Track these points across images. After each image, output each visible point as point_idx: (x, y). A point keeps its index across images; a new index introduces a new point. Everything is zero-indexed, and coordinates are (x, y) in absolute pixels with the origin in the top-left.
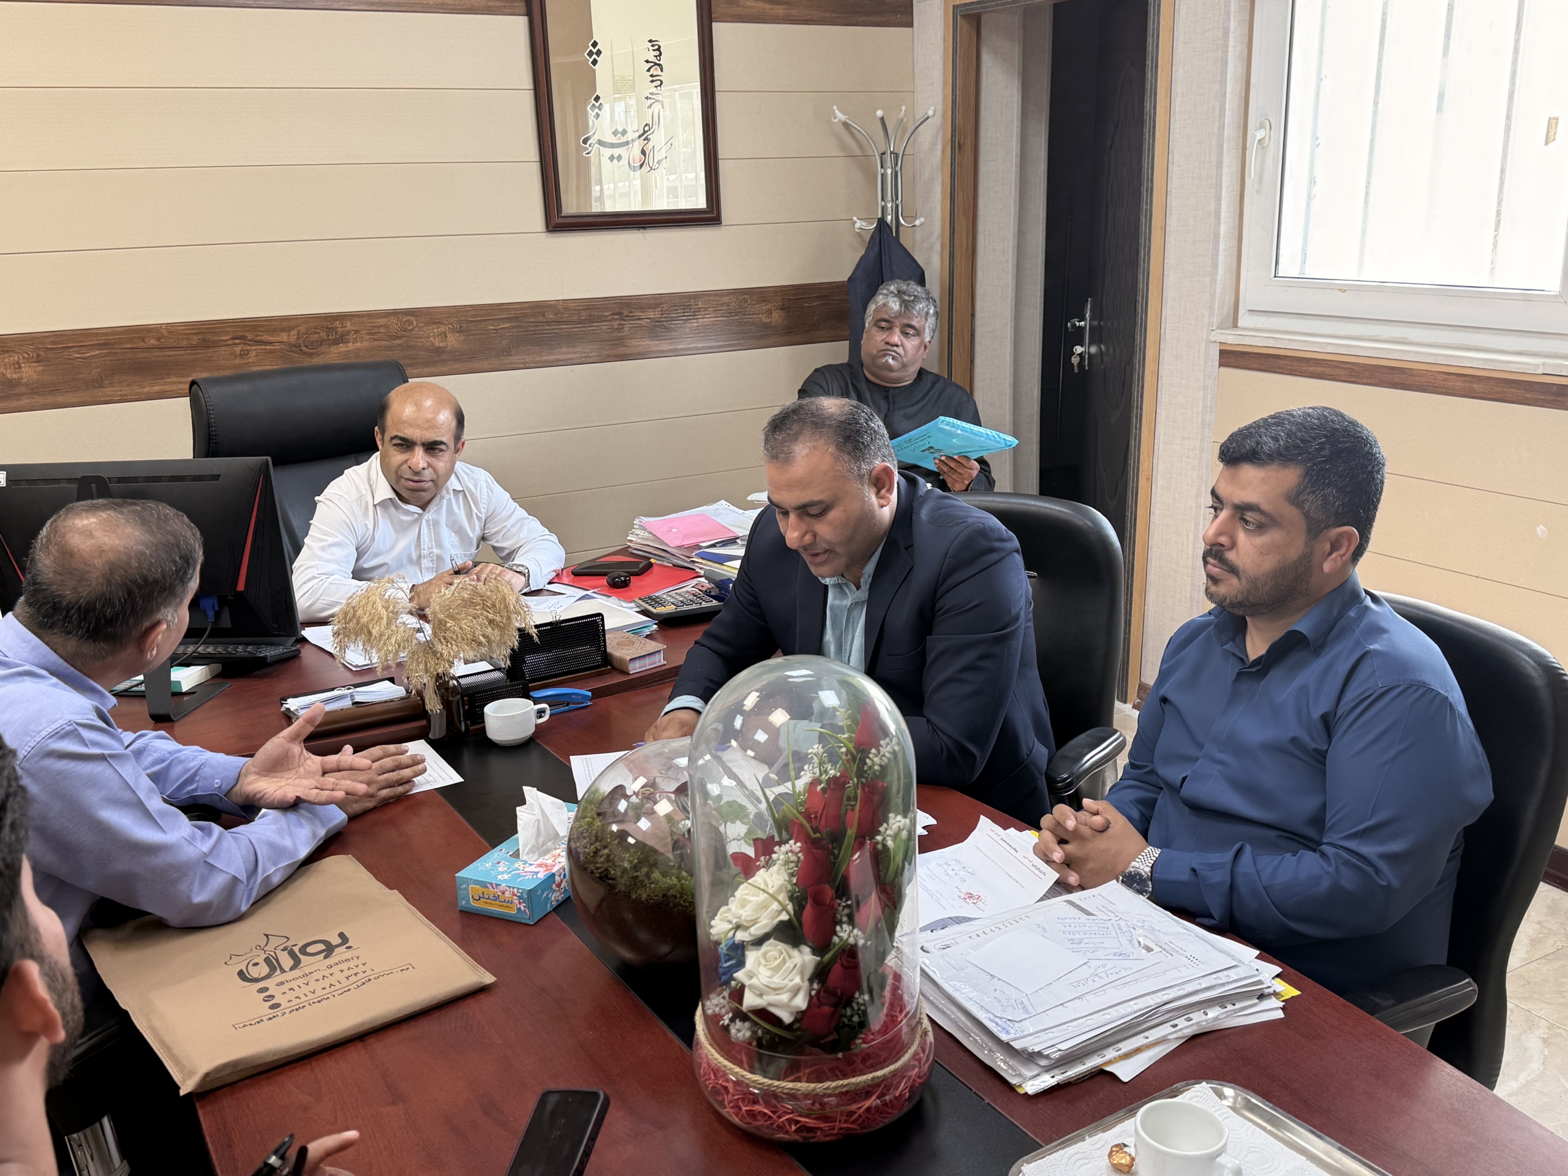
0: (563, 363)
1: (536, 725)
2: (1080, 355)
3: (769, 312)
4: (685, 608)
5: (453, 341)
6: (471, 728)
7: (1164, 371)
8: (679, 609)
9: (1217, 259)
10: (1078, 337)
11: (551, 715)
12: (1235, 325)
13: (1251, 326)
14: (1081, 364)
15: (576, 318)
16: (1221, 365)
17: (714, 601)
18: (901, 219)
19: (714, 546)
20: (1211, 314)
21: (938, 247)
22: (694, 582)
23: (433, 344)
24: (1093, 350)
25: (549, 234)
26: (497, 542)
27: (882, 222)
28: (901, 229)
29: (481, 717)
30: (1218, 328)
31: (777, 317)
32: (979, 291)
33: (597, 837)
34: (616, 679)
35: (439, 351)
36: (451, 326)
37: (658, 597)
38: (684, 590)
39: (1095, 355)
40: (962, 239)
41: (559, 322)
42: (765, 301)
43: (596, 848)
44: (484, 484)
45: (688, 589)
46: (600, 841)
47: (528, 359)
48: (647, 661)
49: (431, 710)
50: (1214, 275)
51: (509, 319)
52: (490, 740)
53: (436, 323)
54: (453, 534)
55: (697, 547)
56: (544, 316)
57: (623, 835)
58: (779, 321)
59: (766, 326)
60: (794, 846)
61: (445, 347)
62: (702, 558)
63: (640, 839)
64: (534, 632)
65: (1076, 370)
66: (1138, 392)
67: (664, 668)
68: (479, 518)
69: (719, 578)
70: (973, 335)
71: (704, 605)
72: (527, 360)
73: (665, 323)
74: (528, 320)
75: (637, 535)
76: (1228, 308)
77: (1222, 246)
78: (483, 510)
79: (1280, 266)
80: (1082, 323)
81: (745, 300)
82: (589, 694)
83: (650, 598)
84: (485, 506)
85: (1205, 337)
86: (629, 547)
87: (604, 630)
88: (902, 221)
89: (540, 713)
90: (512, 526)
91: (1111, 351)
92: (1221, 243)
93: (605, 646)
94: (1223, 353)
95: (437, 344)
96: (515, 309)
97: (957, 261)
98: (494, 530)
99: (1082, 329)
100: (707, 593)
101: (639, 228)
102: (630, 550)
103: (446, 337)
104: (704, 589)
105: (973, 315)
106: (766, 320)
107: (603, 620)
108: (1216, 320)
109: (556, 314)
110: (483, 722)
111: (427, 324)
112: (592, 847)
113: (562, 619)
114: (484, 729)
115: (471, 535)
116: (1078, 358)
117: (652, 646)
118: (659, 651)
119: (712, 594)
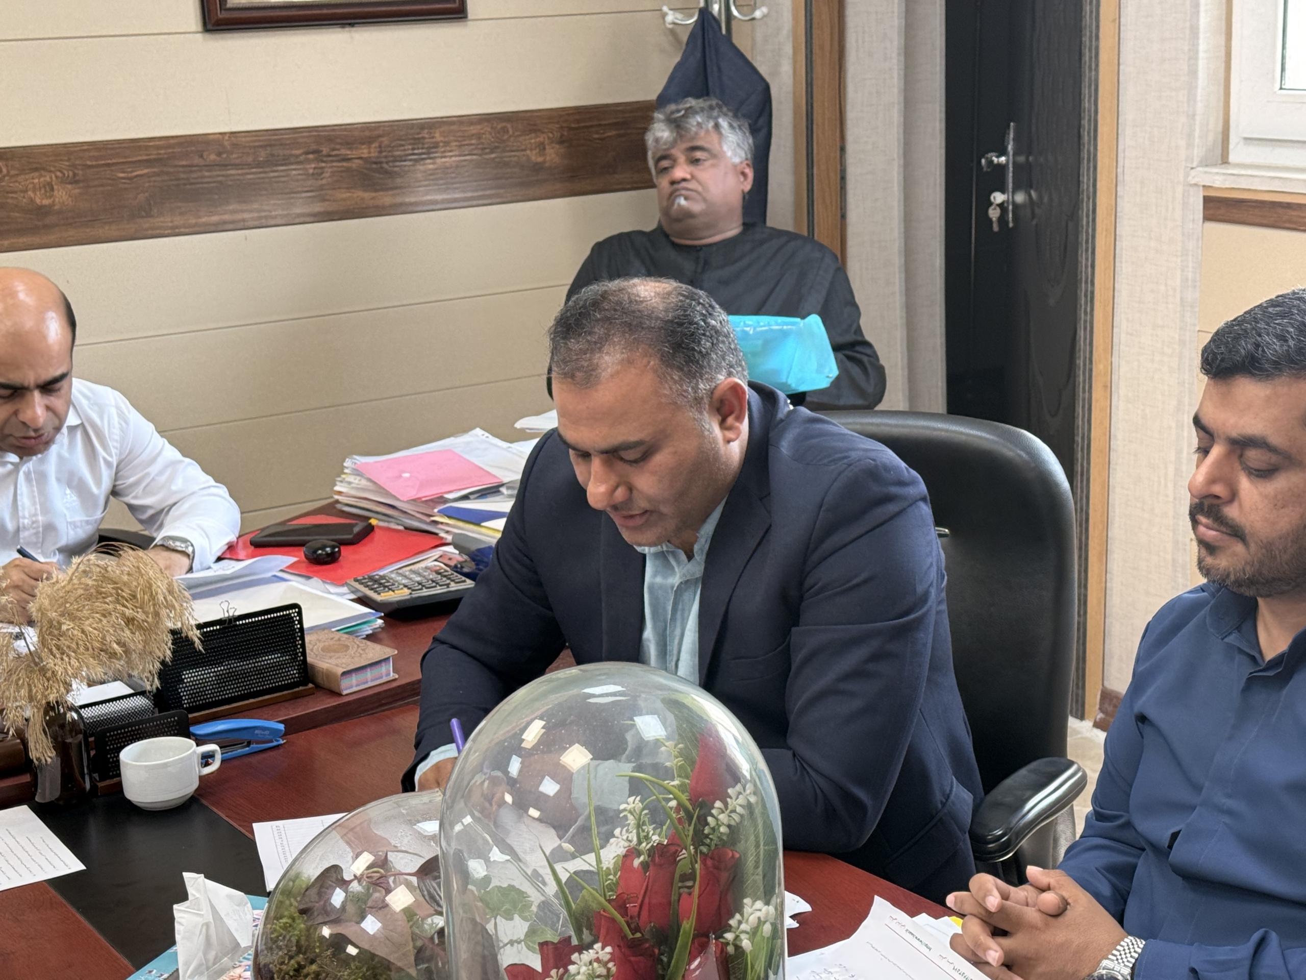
0: (231, 226)
1: (202, 778)
2: (1001, 206)
3: (542, 147)
4: (425, 593)
5: (62, 196)
6: (100, 785)
7: (1124, 229)
8: (416, 595)
9: (1197, 65)
10: (996, 178)
11: (223, 761)
12: (1225, 161)
13: (1248, 160)
14: (1002, 219)
15: (250, 159)
16: (1207, 218)
17: (469, 581)
18: (733, 9)
19: (465, 497)
20: (1189, 146)
21: (788, 49)
22: (437, 553)
23: (32, 201)
24: (1020, 198)
25: (207, 36)
26: (135, 497)
27: (705, 13)
28: (734, 24)
29: (117, 764)
30: (1201, 164)
31: (553, 155)
32: (851, 115)
33: (298, 945)
34: (320, 704)
35: (41, 212)
36: (59, 174)
37: (383, 577)
38: (423, 565)
39: (1023, 206)
40: (823, 36)
41: (225, 166)
42: (535, 131)
43: (298, 963)
44: (113, 411)
45: (430, 563)
46: (304, 954)
47: (178, 221)
48: (369, 674)
49: (38, 759)
50: (1191, 88)
51: (149, 163)
52: (129, 802)
53: (36, 170)
54: (68, 491)
55: (441, 500)
56: (201, 156)
57: (339, 942)
58: (557, 160)
59: (537, 168)
60: (602, 951)
61: (53, 205)
62: (449, 517)
63: (366, 946)
64: (195, 635)
65: (996, 228)
66: (1087, 259)
67: (394, 685)
68: (108, 464)
69: (474, 547)
70: (843, 178)
71: (454, 587)
72: (176, 223)
73: (385, 166)
74: (177, 163)
75: (350, 483)
76: (1213, 136)
77: (1202, 46)
78: (113, 451)
79: (1288, 72)
80: (1003, 159)
81: (505, 130)
82: (281, 727)
83: (371, 578)
84: (118, 445)
85: (1181, 178)
86: (337, 502)
87: (302, 629)
88: (735, 12)
89: (207, 759)
90: (160, 473)
91: (1046, 200)
92: (1201, 41)
93: (304, 654)
94: (1207, 200)
95: (38, 201)
96: (158, 148)
97: (818, 68)
98: (132, 480)
99: (1002, 168)
100: (457, 569)
101: (343, 26)
102: (339, 506)
103: (52, 189)
104: (452, 563)
105: (843, 149)
106: (535, 157)
107: (300, 613)
108: (1198, 153)
109: (219, 154)
110: (119, 775)
111: (22, 171)
112: (292, 962)
113: (237, 613)
114: (119, 785)
115: (95, 490)
116: (998, 211)
117: (377, 651)
118: (386, 660)
119: (466, 570)
